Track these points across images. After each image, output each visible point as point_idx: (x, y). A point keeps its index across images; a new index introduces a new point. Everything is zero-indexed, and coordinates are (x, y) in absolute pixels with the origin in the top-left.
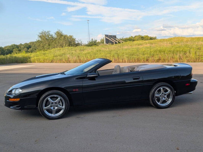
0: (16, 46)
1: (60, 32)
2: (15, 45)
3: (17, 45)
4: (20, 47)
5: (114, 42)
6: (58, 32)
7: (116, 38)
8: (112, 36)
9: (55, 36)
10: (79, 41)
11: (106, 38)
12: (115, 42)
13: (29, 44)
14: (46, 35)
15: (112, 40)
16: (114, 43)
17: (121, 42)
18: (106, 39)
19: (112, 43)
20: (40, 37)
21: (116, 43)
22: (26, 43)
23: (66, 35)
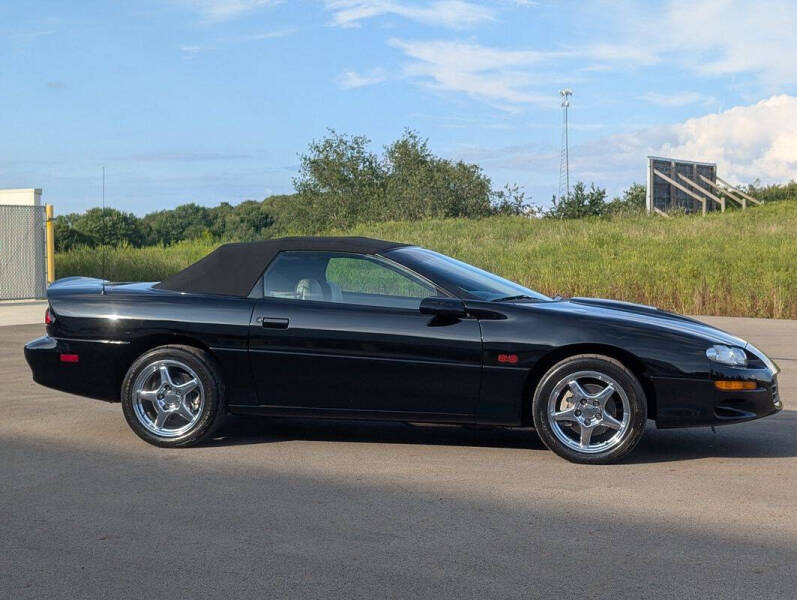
0: (201, 212)
1: (414, 146)
2: (197, 209)
3: (203, 209)
4: (220, 220)
5: (704, 201)
6: (405, 144)
7: (713, 176)
8: (691, 166)
9: (386, 165)
10: (506, 193)
11: (655, 175)
12: (710, 202)
13: (264, 208)
14: (345, 159)
15: (691, 188)
16: (700, 203)
17: (743, 202)
18: (657, 183)
19: (692, 207)
20: (315, 166)
21: (712, 206)
22: (250, 202)
23: (446, 162)
